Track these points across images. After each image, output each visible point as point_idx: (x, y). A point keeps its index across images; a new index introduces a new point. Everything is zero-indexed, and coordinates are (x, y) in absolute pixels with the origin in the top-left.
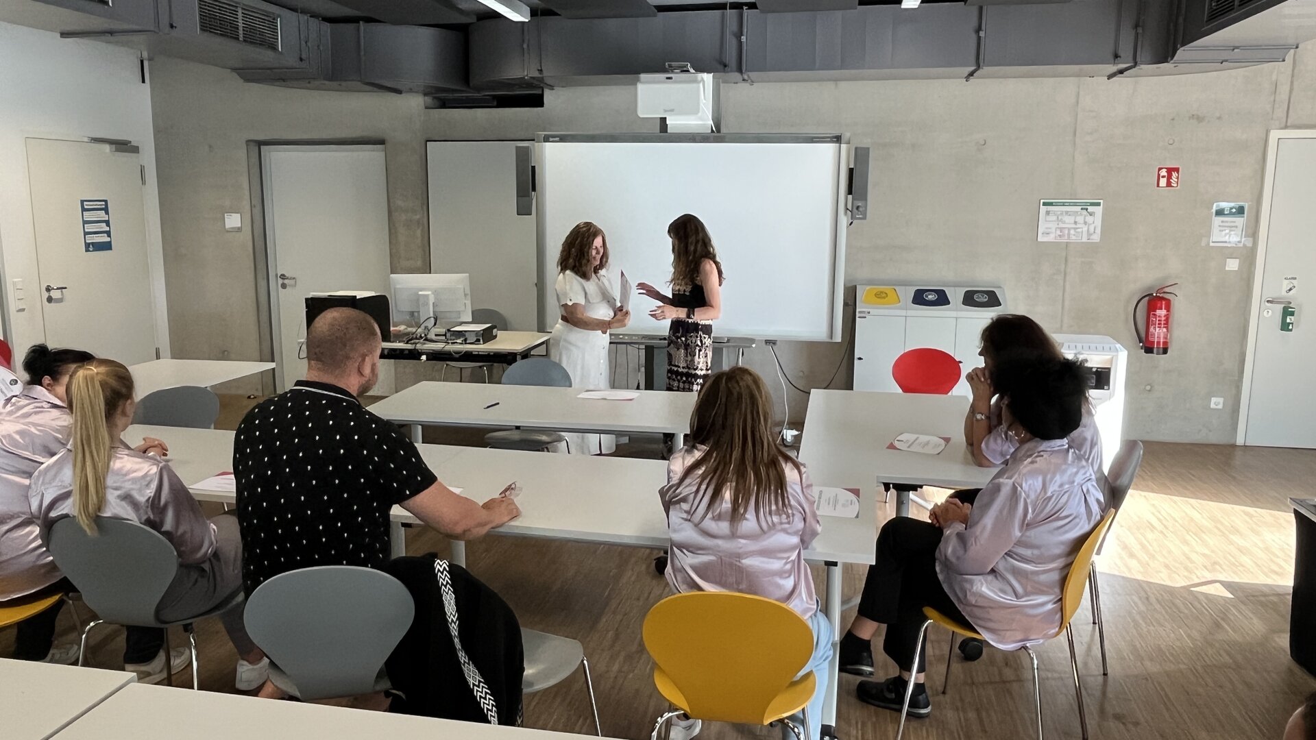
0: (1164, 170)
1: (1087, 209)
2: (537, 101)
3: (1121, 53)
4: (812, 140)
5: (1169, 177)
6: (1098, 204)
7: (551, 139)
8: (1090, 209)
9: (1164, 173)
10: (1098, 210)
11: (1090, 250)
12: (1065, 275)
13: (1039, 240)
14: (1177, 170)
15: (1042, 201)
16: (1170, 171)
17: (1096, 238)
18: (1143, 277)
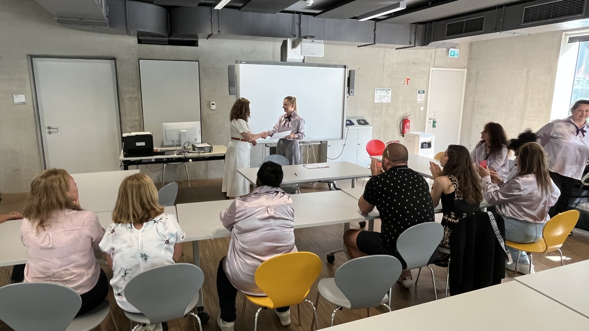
0: (406, 79)
1: (387, 92)
2: (194, 43)
3: (412, 42)
4: (336, 66)
5: (407, 82)
6: (390, 90)
7: (242, 62)
8: (388, 91)
9: (406, 80)
10: (390, 92)
11: (388, 104)
12: (381, 113)
13: (375, 102)
14: (409, 79)
15: (375, 89)
16: (408, 79)
17: (390, 102)
18: (401, 114)
